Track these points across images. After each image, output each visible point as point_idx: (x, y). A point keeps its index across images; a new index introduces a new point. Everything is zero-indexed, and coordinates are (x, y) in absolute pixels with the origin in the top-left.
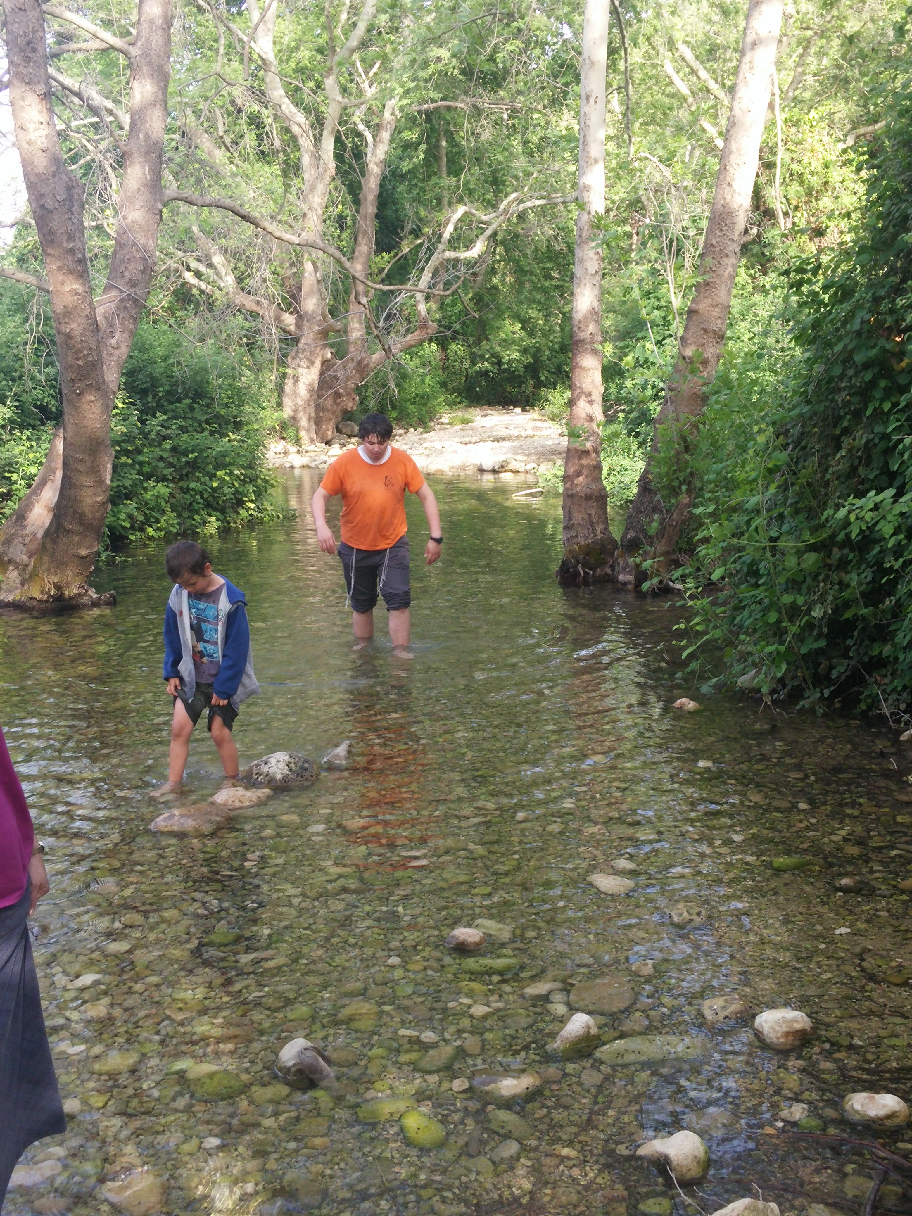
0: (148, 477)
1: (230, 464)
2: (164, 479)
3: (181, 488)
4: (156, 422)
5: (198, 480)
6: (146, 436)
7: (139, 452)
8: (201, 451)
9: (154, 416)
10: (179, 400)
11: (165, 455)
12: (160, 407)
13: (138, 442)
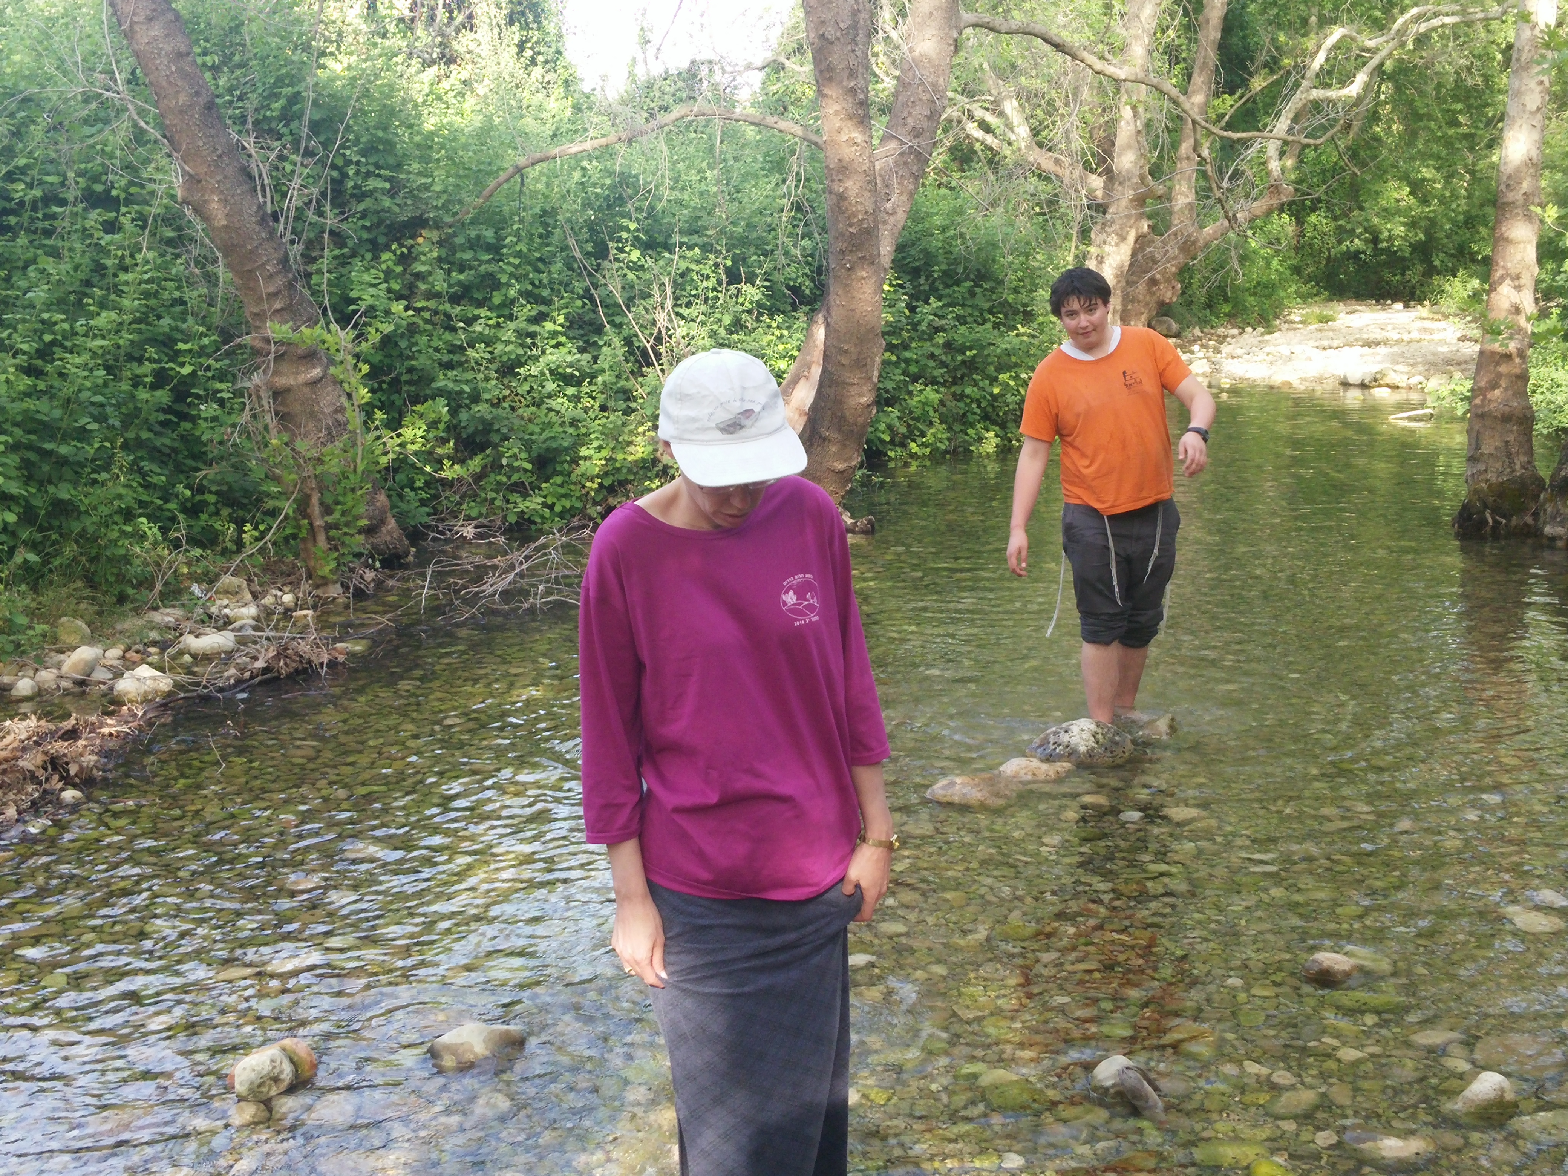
0: (915, 379)
1: (1016, 365)
2: (933, 382)
3: (954, 395)
4: (928, 310)
5: (975, 384)
6: (915, 326)
7: (906, 347)
8: (983, 347)
9: (927, 302)
10: (958, 283)
11: (937, 352)
12: (934, 290)
13: (905, 334)
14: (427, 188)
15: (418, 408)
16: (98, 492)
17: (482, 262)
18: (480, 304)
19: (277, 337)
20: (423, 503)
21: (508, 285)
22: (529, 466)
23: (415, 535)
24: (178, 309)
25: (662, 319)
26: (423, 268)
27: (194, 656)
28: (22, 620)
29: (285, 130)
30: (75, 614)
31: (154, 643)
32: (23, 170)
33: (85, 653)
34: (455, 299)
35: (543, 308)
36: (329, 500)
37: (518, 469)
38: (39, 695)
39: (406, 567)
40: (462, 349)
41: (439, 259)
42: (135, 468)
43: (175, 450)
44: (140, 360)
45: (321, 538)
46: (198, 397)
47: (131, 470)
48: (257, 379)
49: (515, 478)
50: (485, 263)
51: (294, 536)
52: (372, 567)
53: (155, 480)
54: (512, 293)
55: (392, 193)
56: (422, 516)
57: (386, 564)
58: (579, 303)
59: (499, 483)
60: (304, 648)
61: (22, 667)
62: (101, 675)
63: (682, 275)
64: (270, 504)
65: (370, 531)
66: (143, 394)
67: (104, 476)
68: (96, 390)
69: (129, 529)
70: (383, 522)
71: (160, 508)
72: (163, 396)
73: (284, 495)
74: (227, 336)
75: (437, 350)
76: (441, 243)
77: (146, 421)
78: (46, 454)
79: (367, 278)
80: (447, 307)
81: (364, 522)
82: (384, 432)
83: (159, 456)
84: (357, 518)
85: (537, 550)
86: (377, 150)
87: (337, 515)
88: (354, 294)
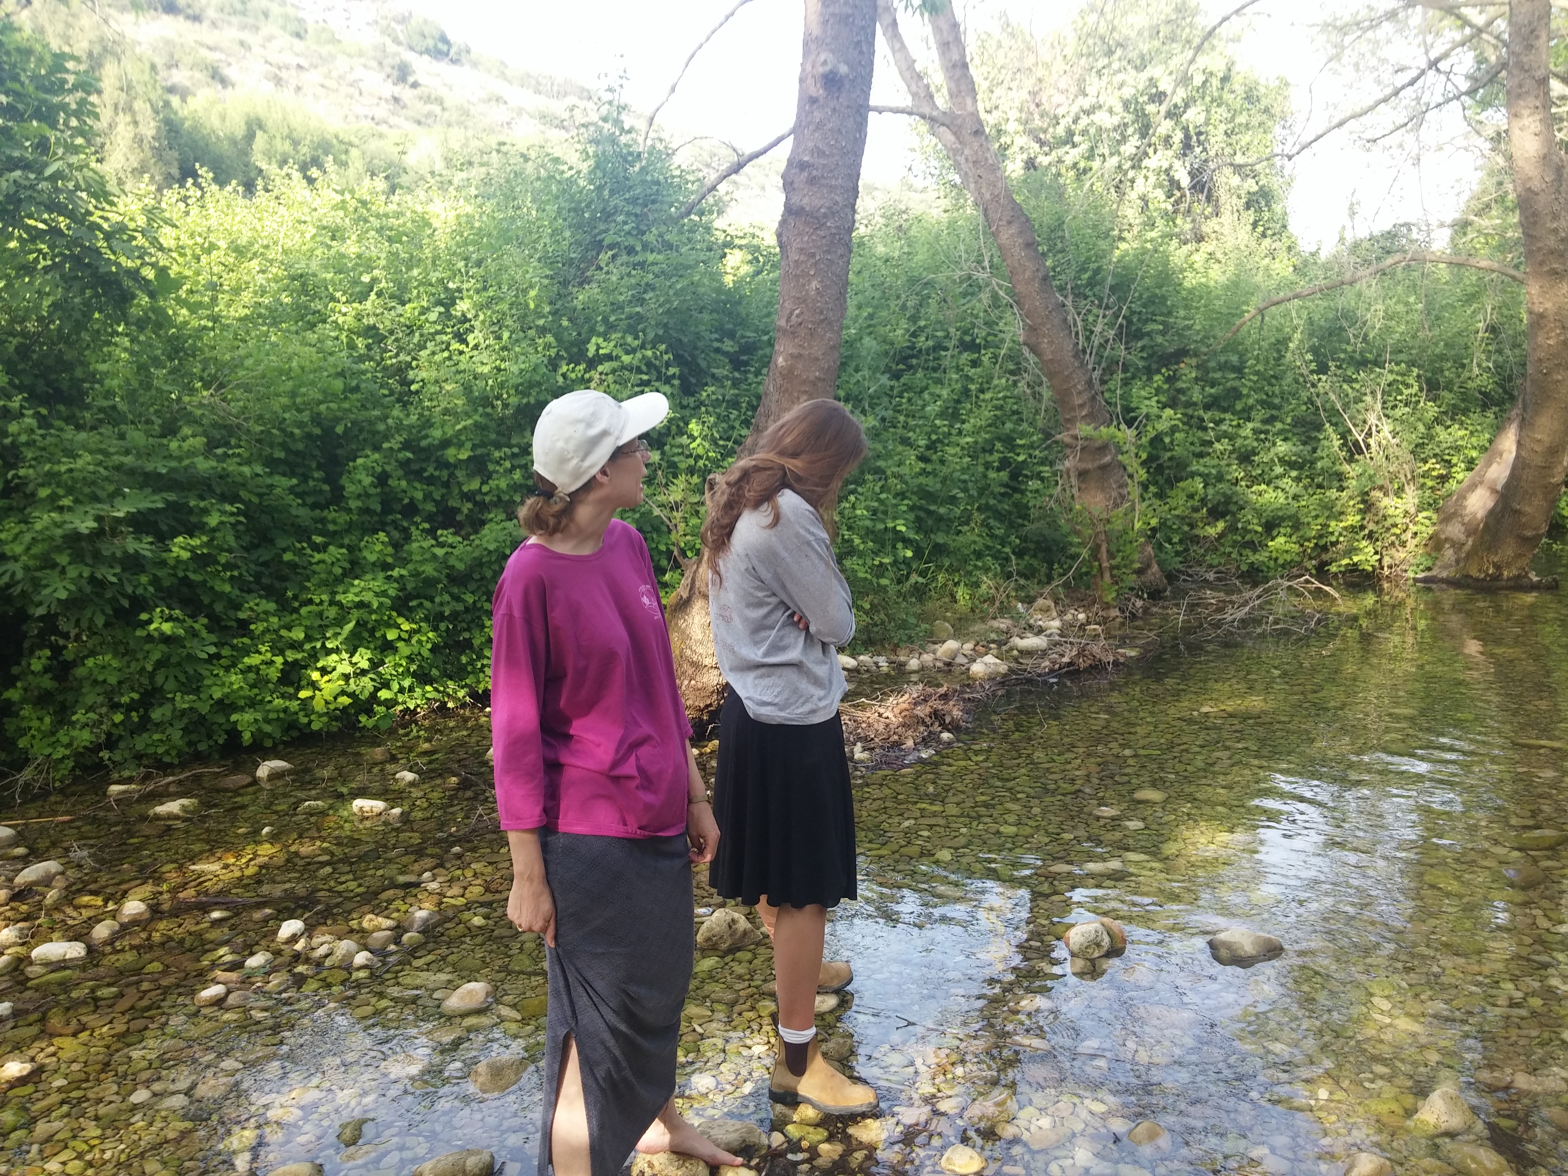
14: (1189, 328)
15: (1181, 484)
16: (960, 538)
17: (1228, 380)
18: (1225, 410)
19: (1082, 434)
20: (1177, 554)
21: (1248, 396)
22: (1260, 529)
23: (1171, 577)
24: (1015, 417)
25: (1372, 419)
26: (1184, 386)
27: (1021, 652)
28: (913, 620)
29: (1090, 293)
30: (945, 619)
31: (994, 642)
32: (922, 329)
33: (952, 644)
34: (1207, 407)
35: (1274, 412)
36: (1113, 549)
37: (1250, 531)
38: (923, 668)
39: (1165, 599)
40: (1210, 443)
41: (1196, 379)
42: (984, 524)
43: (1009, 513)
44: (991, 452)
45: (1107, 576)
46: (1026, 476)
47: (982, 525)
48: (1067, 464)
49: (1248, 537)
50: (1231, 380)
51: (1087, 574)
52: (1141, 598)
53: (997, 532)
54: (1251, 401)
55: (1163, 333)
56: (1176, 563)
57: (1152, 596)
58: (1304, 408)
59: (1235, 542)
60: (1096, 649)
61: (912, 651)
62: (960, 660)
63: (1389, 385)
64: (1073, 550)
65: (1140, 572)
66: (992, 475)
67: (966, 528)
68: (963, 471)
69: (980, 564)
70: (1149, 566)
71: (999, 551)
72: (1004, 475)
73: (1082, 545)
74: (1048, 435)
75: (1192, 444)
76: (1198, 367)
77: (992, 493)
78: (929, 513)
79: (1143, 393)
80: (1201, 412)
81: (1137, 565)
82: (1154, 500)
83: (1000, 516)
84: (1132, 562)
85: (1266, 591)
86: (1154, 303)
87: (1119, 559)
88: (1133, 405)
